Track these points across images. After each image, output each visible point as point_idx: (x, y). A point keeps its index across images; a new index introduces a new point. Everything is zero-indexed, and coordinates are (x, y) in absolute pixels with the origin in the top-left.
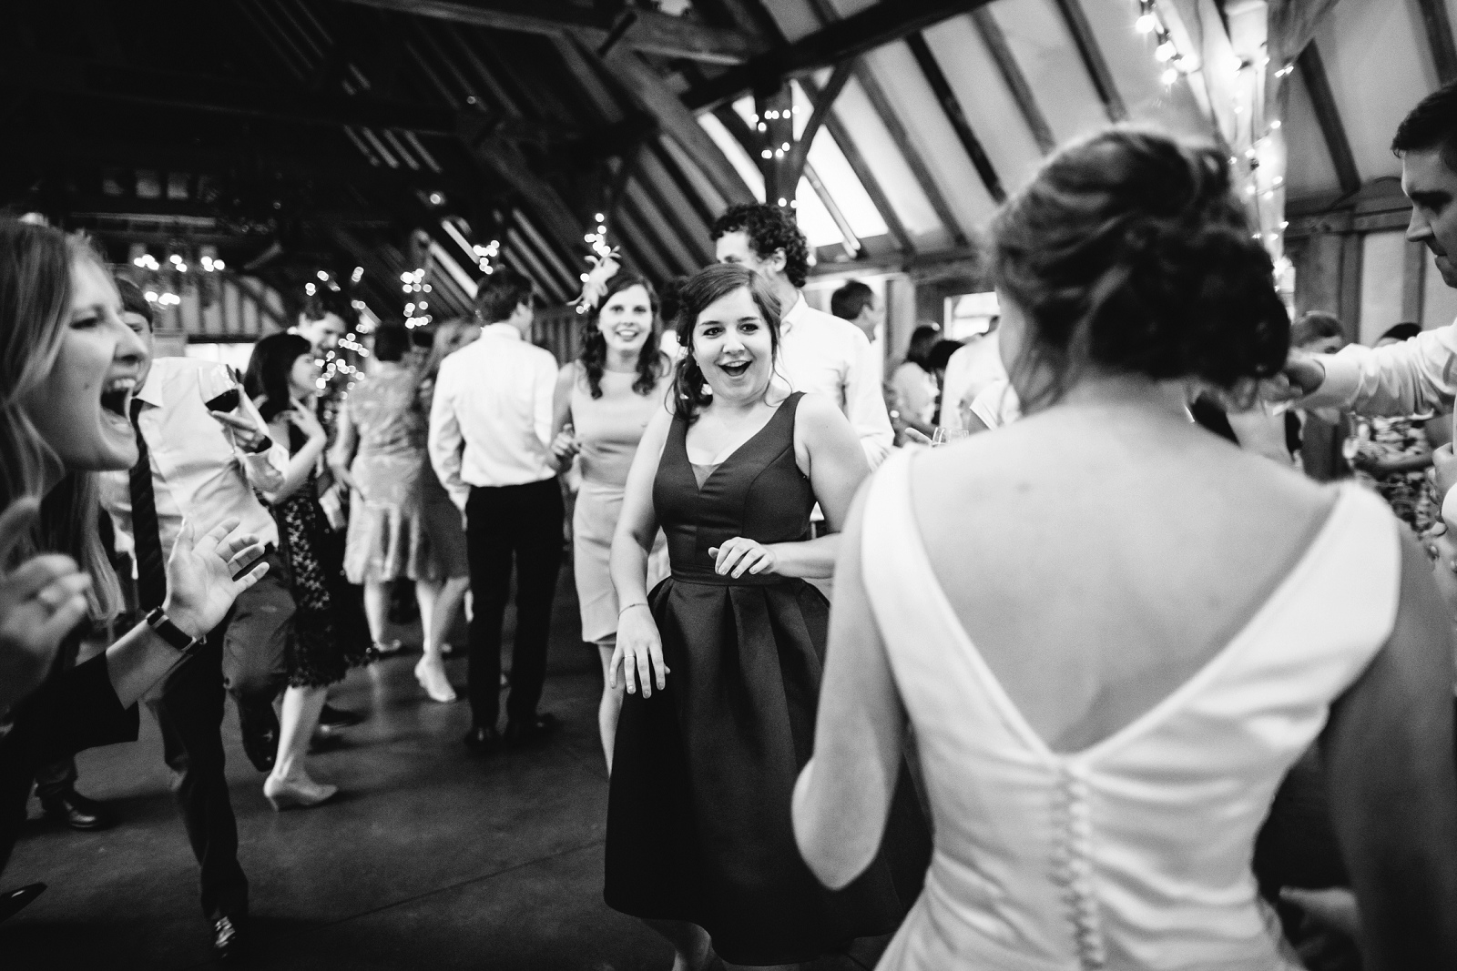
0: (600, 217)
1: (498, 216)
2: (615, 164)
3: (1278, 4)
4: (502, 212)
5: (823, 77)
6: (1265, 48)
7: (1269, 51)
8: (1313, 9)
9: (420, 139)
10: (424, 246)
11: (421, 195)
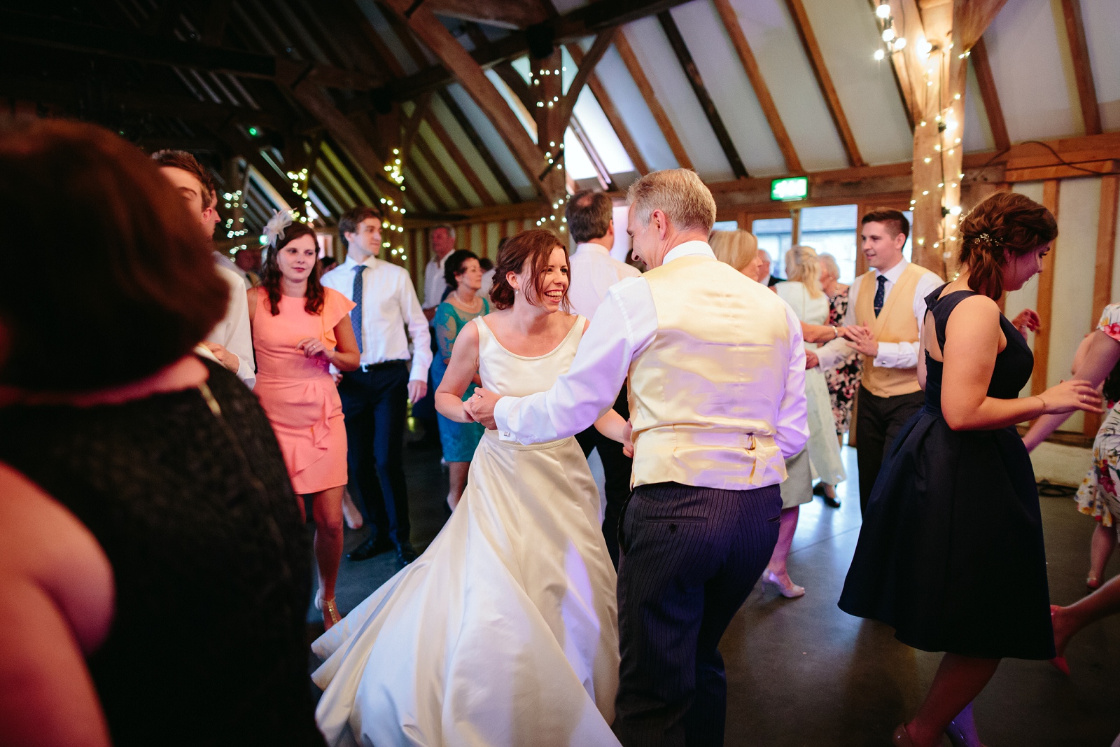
0: (396, 152)
1: (308, 148)
2: (410, 108)
3: (960, 3)
4: (310, 144)
5: (587, 44)
6: (950, 35)
7: (953, 38)
8: (987, 7)
9: (240, 79)
10: (243, 171)
11: (241, 128)
